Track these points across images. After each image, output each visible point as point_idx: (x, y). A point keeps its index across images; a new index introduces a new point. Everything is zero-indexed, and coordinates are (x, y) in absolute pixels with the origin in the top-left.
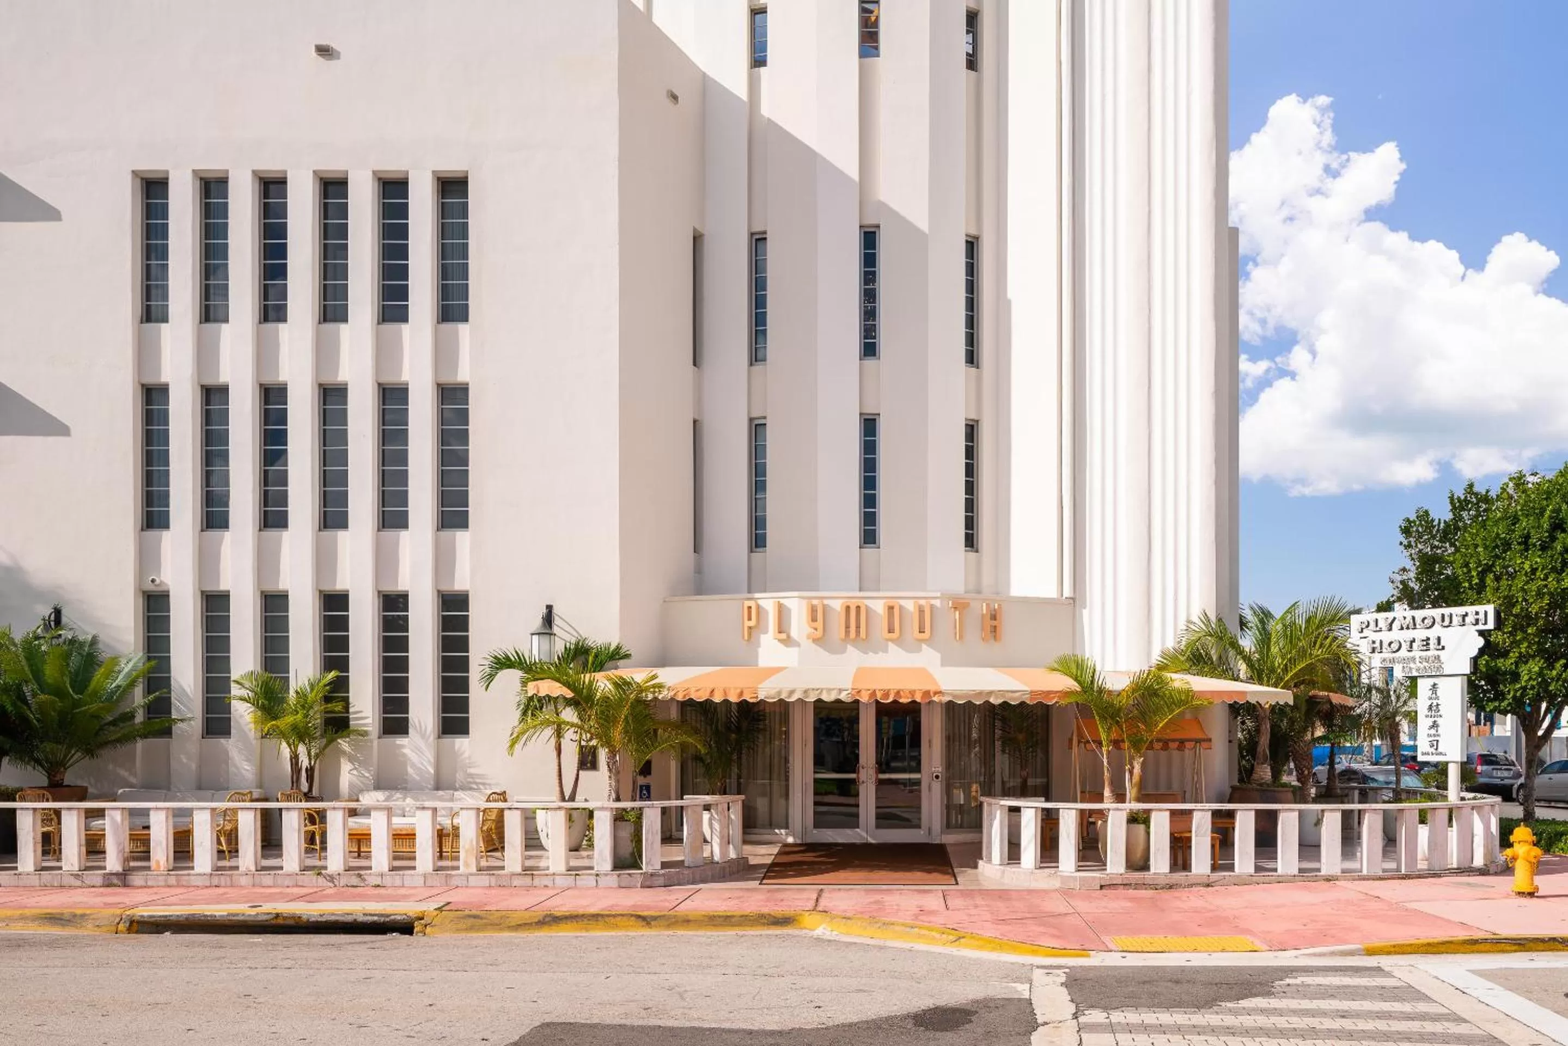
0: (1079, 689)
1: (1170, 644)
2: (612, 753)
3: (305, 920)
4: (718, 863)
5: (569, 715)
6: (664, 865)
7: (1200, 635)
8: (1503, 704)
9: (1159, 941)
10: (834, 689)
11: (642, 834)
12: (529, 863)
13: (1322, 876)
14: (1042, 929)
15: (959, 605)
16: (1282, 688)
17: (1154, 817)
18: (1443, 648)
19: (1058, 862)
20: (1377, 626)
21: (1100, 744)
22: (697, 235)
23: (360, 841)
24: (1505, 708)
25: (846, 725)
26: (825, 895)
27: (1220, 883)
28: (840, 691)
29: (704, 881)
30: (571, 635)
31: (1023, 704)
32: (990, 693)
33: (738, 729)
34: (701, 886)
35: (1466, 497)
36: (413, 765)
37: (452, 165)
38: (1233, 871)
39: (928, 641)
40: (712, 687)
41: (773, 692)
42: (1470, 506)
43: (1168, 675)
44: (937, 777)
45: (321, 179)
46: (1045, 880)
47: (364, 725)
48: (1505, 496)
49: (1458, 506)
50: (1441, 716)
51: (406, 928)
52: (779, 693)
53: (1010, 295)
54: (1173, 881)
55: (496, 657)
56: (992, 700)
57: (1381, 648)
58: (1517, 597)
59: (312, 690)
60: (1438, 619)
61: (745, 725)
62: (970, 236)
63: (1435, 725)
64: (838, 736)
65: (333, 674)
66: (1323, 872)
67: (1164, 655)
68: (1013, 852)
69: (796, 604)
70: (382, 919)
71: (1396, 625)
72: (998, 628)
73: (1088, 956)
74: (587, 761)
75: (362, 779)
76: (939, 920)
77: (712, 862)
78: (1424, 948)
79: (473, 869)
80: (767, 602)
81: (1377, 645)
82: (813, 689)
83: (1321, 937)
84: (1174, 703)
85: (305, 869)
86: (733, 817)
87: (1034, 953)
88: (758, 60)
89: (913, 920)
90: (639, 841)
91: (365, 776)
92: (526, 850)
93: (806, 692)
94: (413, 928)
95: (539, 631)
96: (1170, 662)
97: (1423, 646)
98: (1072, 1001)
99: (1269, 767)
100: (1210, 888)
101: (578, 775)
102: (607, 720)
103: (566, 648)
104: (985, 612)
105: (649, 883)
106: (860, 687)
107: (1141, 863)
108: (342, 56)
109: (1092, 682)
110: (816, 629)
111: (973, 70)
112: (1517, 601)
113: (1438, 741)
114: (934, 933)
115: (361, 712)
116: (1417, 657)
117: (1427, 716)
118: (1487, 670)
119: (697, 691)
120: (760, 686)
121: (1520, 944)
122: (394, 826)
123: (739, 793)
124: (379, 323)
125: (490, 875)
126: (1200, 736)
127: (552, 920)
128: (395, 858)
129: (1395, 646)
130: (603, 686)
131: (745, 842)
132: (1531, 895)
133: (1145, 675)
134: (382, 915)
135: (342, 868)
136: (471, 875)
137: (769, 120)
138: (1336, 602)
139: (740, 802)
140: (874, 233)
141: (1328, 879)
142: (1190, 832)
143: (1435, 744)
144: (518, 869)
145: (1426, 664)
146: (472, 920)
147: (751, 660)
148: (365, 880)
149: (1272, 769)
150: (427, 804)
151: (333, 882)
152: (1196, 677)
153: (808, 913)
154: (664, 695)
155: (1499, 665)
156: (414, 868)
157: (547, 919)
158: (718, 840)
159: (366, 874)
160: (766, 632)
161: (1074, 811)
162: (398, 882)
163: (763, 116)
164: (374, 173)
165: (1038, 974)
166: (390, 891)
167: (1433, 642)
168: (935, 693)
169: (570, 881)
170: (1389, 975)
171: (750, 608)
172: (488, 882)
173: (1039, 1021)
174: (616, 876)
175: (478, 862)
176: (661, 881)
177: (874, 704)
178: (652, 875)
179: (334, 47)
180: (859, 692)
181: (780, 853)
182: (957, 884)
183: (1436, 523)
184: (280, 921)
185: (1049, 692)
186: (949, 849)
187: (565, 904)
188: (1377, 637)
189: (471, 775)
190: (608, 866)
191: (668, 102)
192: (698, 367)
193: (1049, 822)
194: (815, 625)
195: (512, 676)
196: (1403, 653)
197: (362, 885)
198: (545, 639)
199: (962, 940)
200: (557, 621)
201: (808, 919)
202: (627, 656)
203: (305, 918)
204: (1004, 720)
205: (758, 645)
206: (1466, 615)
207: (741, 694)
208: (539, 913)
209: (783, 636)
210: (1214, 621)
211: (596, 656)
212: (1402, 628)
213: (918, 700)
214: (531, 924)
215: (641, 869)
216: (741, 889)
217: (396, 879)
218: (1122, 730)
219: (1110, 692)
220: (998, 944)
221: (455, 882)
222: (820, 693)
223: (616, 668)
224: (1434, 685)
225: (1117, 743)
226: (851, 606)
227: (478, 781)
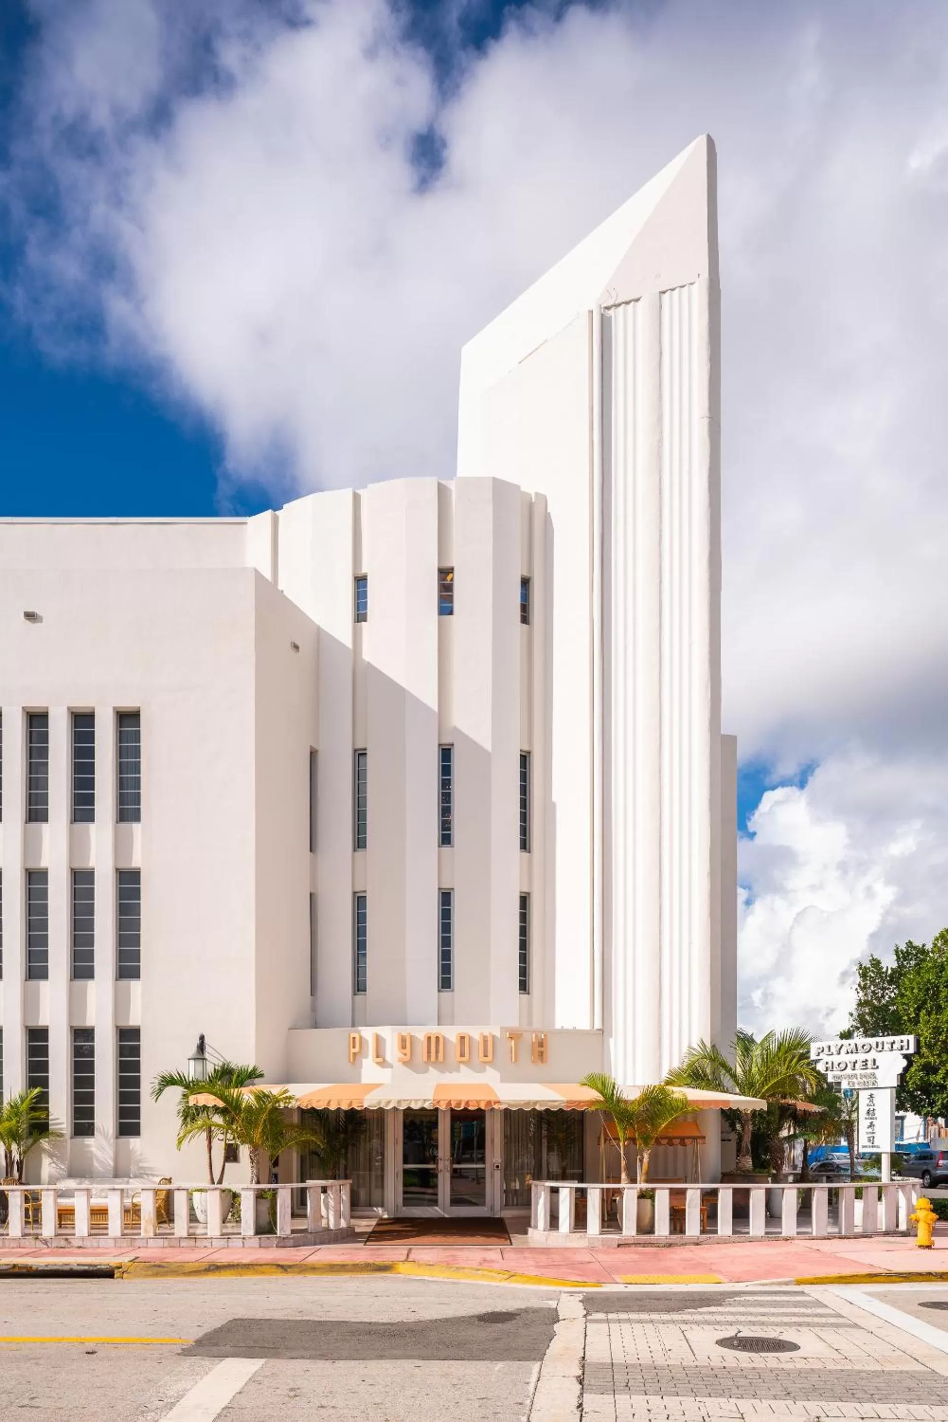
0: (602, 1099)
1: (676, 1064)
2: (255, 1149)
3: (34, 1269)
4: (332, 1230)
5: (218, 1119)
6: (293, 1232)
7: (698, 1057)
8: (934, 1109)
9: (653, 1278)
10: (419, 1100)
11: (276, 1208)
12: (191, 1231)
13: (782, 1237)
14: (570, 1271)
15: (514, 1036)
16: (759, 1098)
17: (658, 1194)
18: (878, 1067)
19: (586, 1229)
20: (829, 1051)
21: (617, 1139)
22: (312, 751)
23: (65, 1216)
24: (936, 1112)
25: (425, 1130)
26: (413, 1251)
27: (705, 1242)
28: (425, 1101)
29: (322, 1243)
30: (219, 1060)
31: (561, 1110)
32: (536, 1103)
33: (345, 1131)
34: (318, 1247)
35: (907, 950)
36: (98, 1159)
37: (127, 703)
38: (717, 1233)
39: (491, 1063)
40: (328, 1098)
41: (374, 1102)
42: (910, 957)
43: (670, 1088)
44: (498, 1167)
45: (28, 713)
46: (578, 1241)
47: (61, 1129)
48: (936, 949)
49: (902, 956)
50: (876, 1118)
51: (108, 1274)
52: (379, 1103)
53: (555, 798)
54: (670, 1241)
55: (163, 1077)
56: (538, 1108)
57: (833, 1068)
58: (943, 1028)
59: (22, 1102)
60: (874, 1046)
61: (350, 1128)
62: (524, 752)
63: (871, 1125)
64: (419, 1139)
65: (37, 1091)
66: (784, 1234)
67: (671, 1073)
68: (554, 1221)
69: (390, 1034)
70: (91, 1268)
71: (843, 1050)
72: (544, 1054)
73: (601, 1286)
74: (231, 1155)
75: (58, 1170)
76: (496, 1266)
77: (328, 1229)
78: (838, 1280)
79: (151, 1235)
80: (368, 1033)
81: (830, 1065)
82: (404, 1100)
83: (768, 1274)
84: (672, 1109)
85: (25, 1235)
86: (344, 1197)
87: (564, 1285)
88: (360, 616)
89: (478, 1265)
90: (274, 1214)
91: (61, 1168)
92: (190, 1222)
93: (399, 1102)
94: (114, 1275)
95: (193, 1057)
96: (674, 1079)
97: (863, 1065)
98: (585, 1309)
99: (750, 1158)
100: (699, 1246)
101: (224, 1166)
102: (250, 1123)
103: (215, 1069)
104: (534, 1040)
105: (283, 1243)
106: (439, 1098)
107: (649, 1229)
108: (44, 620)
109: (613, 1094)
110: (405, 1055)
111: (526, 624)
112: (943, 1031)
113: (874, 1137)
114: (492, 1274)
115: (58, 1119)
116: (858, 1074)
117: (866, 1118)
118: (921, 1084)
119: (318, 1101)
120: (365, 1098)
121: (905, 1277)
122: (91, 1205)
123: (346, 1178)
124: (71, 823)
125: (163, 1238)
126: (696, 1134)
127: (215, 1268)
128: (92, 1229)
129: (843, 1066)
130: (247, 1098)
131: (352, 1217)
132: (929, 1247)
133: (652, 1089)
134: (91, 1265)
135: (53, 1234)
136: (150, 1238)
137: (369, 663)
138: (800, 1032)
139: (348, 1185)
140: (450, 749)
141: (786, 1239)
142: (685, 1205)
143: (871, 1139)
144: (185, 1235)
145: (864, 1079)
146: (158, 1268)
147: (357, 1078)
148: (70, 1243)
149: (752, 1159)
150: (117, 1187)
151: (47, 1245)
152: (695, 1090)
153: (401, 1263)
154: (293, 1104)
155: (931, 1079)
156: (107, 1234)
157: (212, 1268)
158: (333, 1213)
159: (71, 1238)
160: (366, 1057)
161: (599, 1190)
162: (95, 1244)
163: (363, 660)
164: (69, 708)
165: (564, 1297)
166: (91, 1251)
167: (870, 1064)
168: (495, 1103)
169: (223, 1242)
170: (808, 1295)
171: (354, 1038)
172: (162, 1243)
173: (560, 1318)
174: (257, 1239)
175: (155, 1230)
176: (291, 1243)
177: (449, 1111)
178: (284, 1238)
179: (38, 613)
180: (439, 1102)
181: (378, 1225)
182: (511, 1244)
183: (884, 970)
184: (16, 1270)
185: (580, 1102)
186: (507, 1222)
187: (223, 1258)
188: (830, 1059)
189: (141, 1168)
190: (251, 1232)
191: (292, 651)
192: (314, 853)
193: (581, 1198)
194: (404, 1051)
195: (177, 1091)
196: (849, 1071)
197: (69, 1246)
198: (200, 1063)
199: (514, 1277)
200: (208, 1049)
201: (401, 1267)
202: (261, 1076)
203: (34, 1268)
204: (549, 1123)
205: (361, 1067)
206: (894, 1042)
207: (351, 1104)
208: (204, 1266)
209: (380, 1060)
210: (710, 1047)
211: (238, 1076)
212: (848, 1053)
213: (483, 1108)
214: (200, 1271)
215: (276, 1234)
216: (351, 1248)
217: (93, 1242)
218: (634, 1129)
219: (626, 1102)
220: (538, 1280)
221: (138, 1243)
222: (409, 1104)
223: (253, 1084)
224: (871, 1096)
225: (633, 1140)
226: (432, 1037)
227: (148, 1172)
